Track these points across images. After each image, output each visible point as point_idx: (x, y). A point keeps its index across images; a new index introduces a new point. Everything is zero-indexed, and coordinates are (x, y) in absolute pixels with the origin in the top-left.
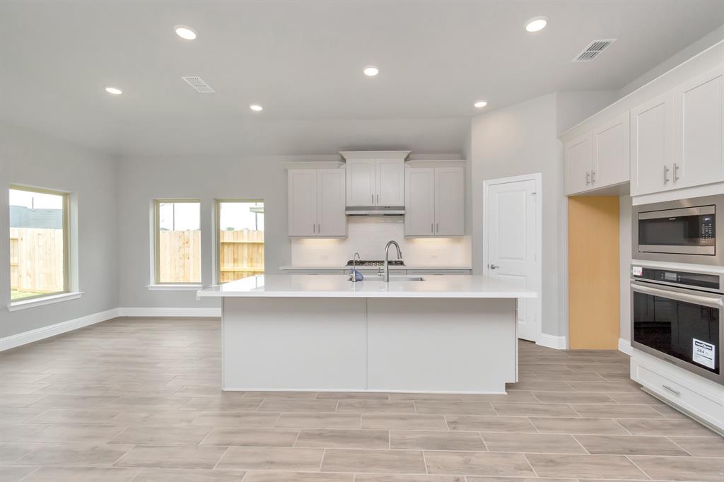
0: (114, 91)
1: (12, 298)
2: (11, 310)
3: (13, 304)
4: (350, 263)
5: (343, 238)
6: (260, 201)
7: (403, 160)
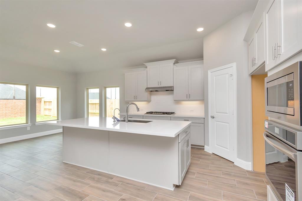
0: (57, 51)
1: (37, 121)
2: (36, 125)
3: (37, 123)
4: (147, 113)
5: (149, 101)
6: (118, 87)
7: (173, 64)
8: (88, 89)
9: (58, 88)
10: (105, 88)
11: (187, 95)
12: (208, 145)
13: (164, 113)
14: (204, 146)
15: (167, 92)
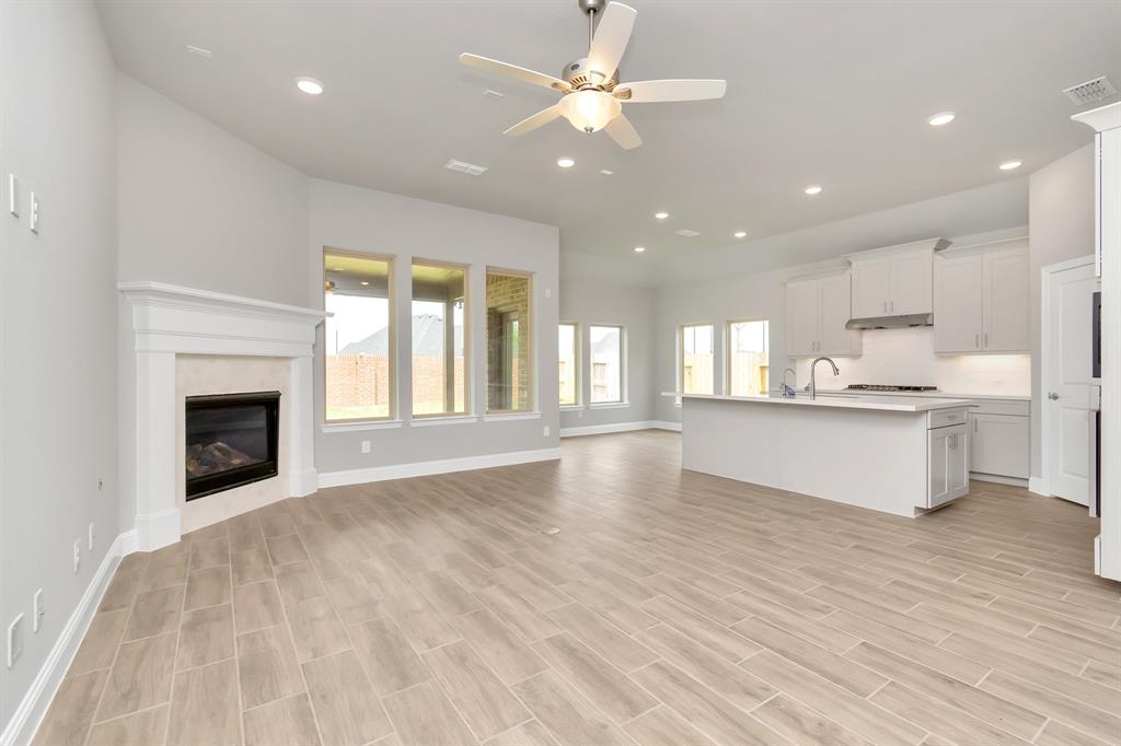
3: (592, 405)
4: (851, 387)
5: (855, 355)
6: (764, 319)
7: (931, 251)
8: (682, 327)
9: (621, 327)
10: (729, 323)
11: (977, 336)
12: (1040, 476)
13: (901, 388)
14: (1027, 480)
15: (913, 329)
